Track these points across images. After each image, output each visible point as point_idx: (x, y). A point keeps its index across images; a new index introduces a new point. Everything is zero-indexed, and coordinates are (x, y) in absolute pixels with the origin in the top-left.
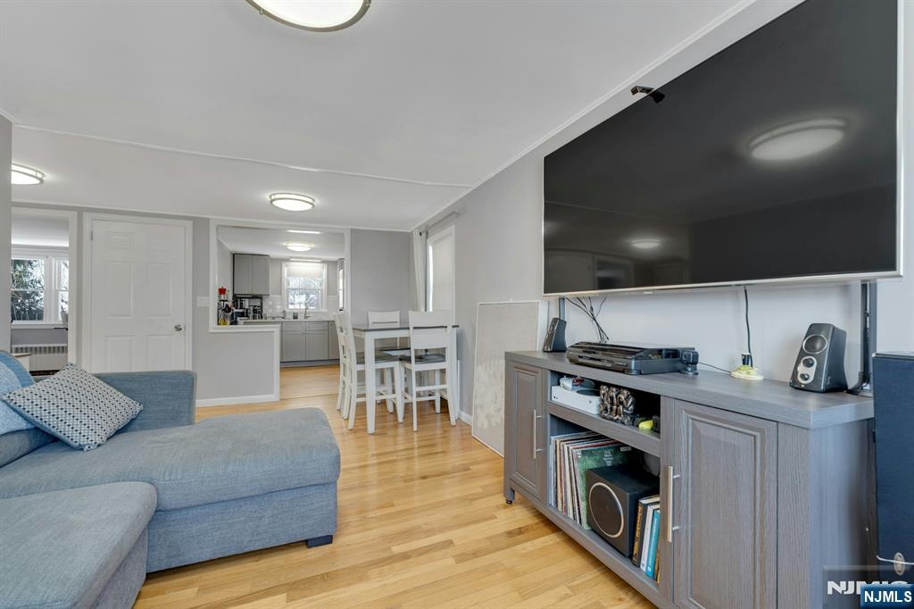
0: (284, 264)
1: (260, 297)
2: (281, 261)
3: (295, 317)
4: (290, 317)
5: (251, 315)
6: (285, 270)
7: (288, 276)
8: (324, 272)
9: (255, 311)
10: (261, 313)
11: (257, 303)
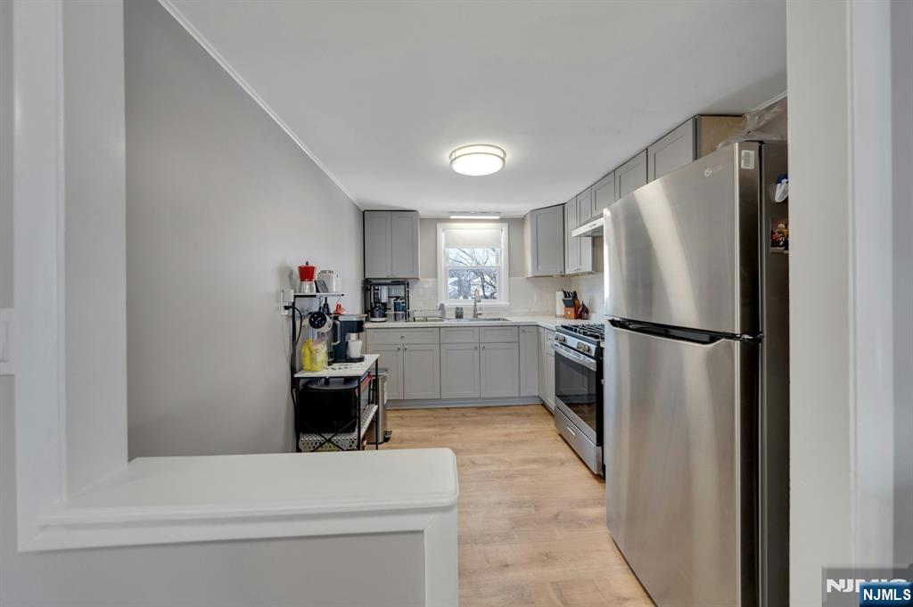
0: (440, 226)
1: (403, 283)
2: (435, 221)
3: (459, 316)
4: (451, 314)
5: (391, 312)
6: (442, 237)
7: (448, 245)
8: (504, 237)
9: (396, 307)
10: (405, 309)
11: (399, 291)
